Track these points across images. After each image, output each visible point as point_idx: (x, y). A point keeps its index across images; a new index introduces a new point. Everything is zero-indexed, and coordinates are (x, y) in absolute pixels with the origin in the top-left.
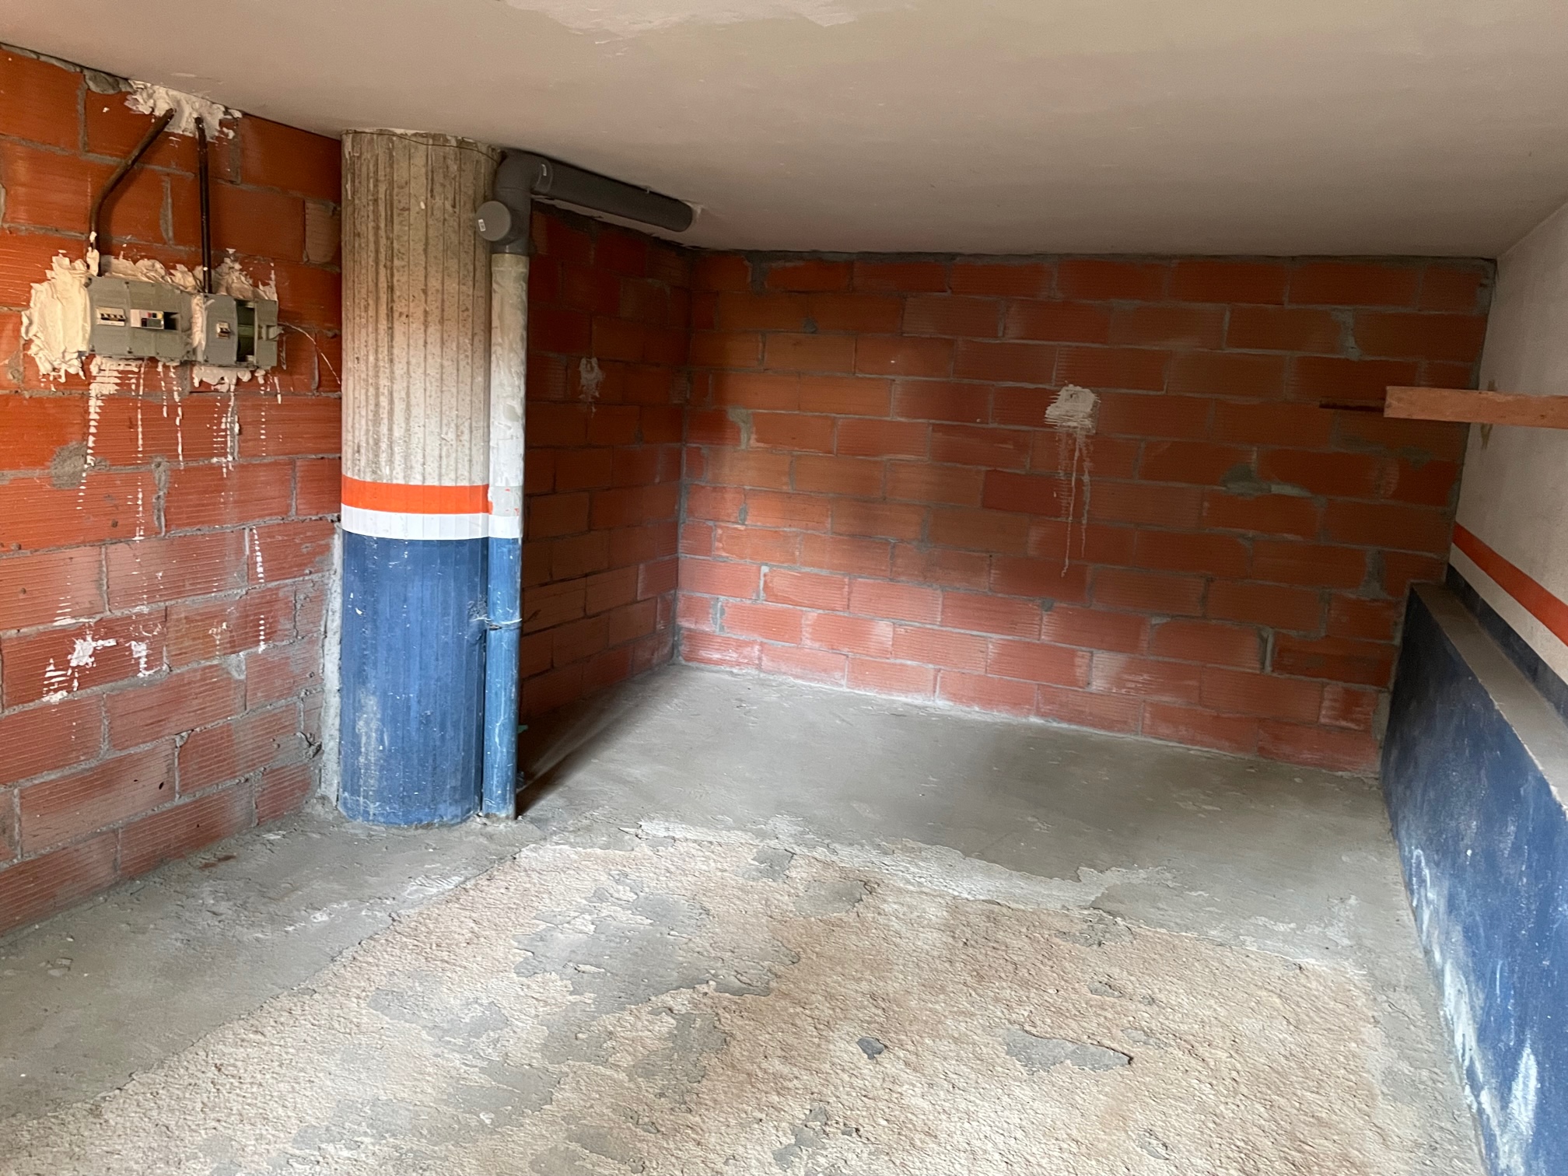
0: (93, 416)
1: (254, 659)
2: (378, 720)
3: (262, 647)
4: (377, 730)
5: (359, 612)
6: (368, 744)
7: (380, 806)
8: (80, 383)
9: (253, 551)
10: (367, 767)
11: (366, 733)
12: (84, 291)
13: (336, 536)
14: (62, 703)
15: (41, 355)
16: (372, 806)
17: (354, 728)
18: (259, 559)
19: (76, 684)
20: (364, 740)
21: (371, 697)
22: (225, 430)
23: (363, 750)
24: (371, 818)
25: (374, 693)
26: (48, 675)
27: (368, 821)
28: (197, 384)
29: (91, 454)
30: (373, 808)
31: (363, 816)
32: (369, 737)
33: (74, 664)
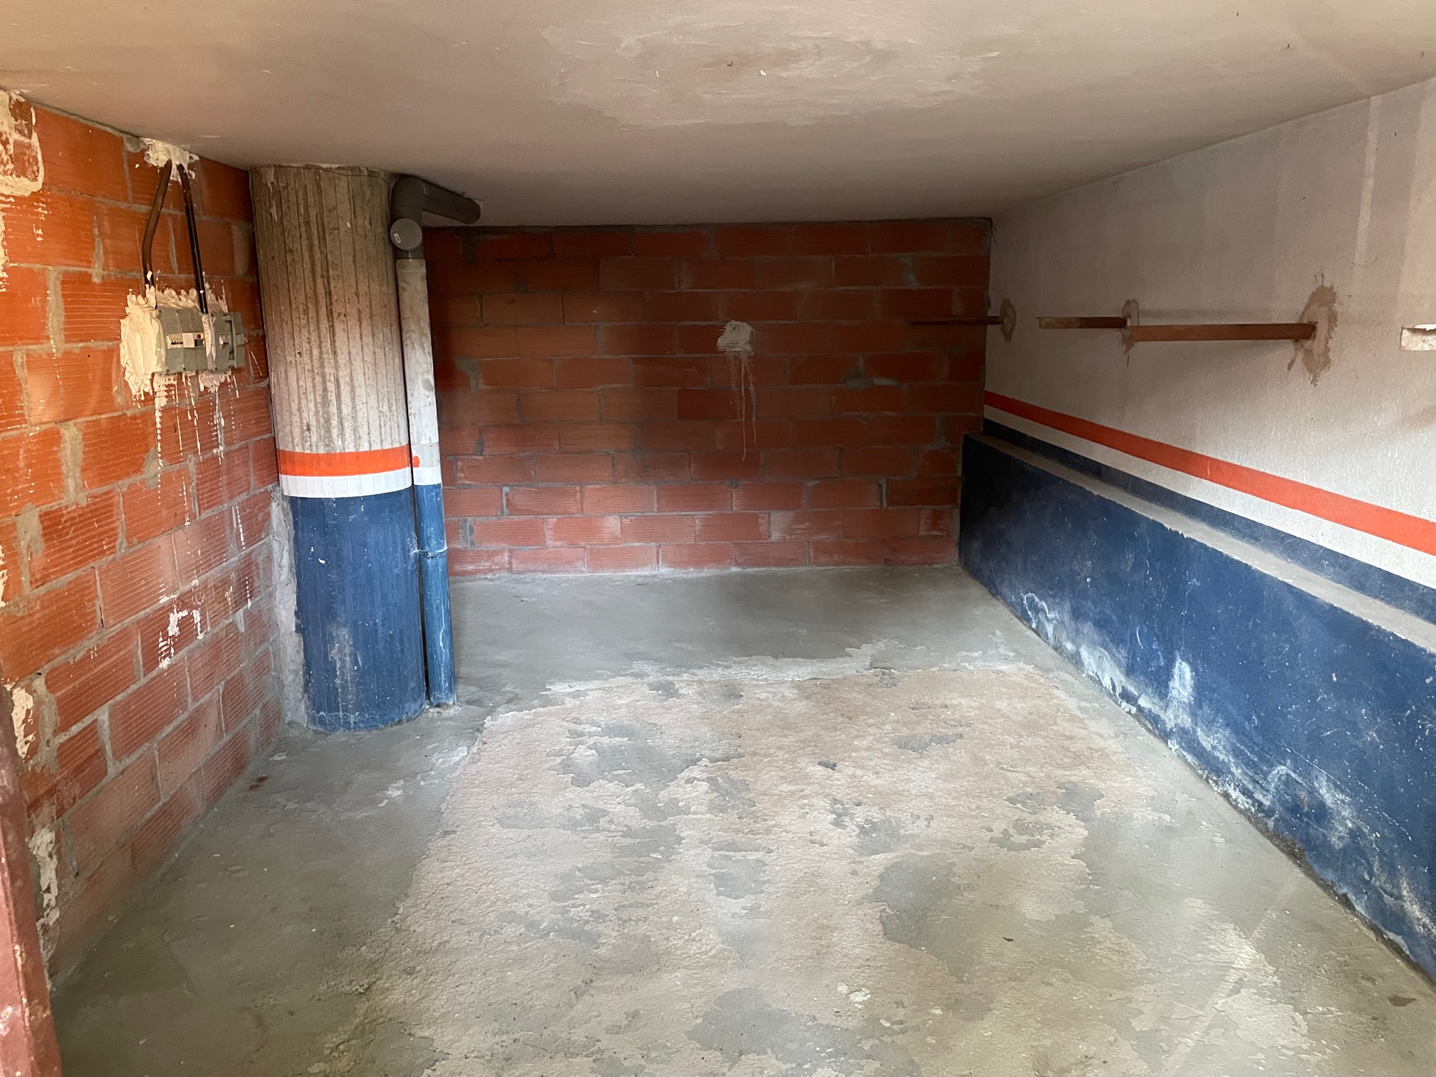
0: (159, 426)
1: (247, 613)
2: (350, 646)
3: (250, 604)
4: (350, 655)
5: (323, 562)
6: (343, 667)
7: (359, 715)
8: (149, 398)
9: (238, 524)
10: (344, 686)
11: (340, 659)
14: (170, 667)
15: (131, 379)
16: (352, 716)
17: (326, 657)
18: (241, 531)
19: (172, 651)
20: (338, 665)
21: (342, 629)
22: (216, 425)
23: (338, 673)
25: (344, 625)
26: (161, 645)
27: (349, 729)
28: (202, 389)
29: (161, 458)
30: (352, 719)
32: (343, 662)
33: (170, 634)
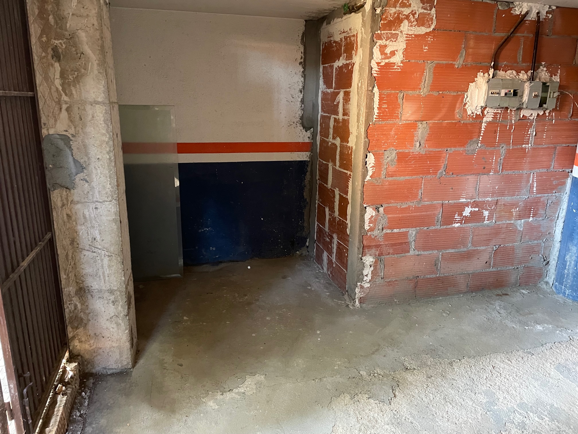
0: (483, 129)
1: (527, 223)
2: (576, 257)
3: (531, 219)
4: (574, 261)
5: (575, 211)
6: (569, 265)
7: (571, 292)
8: (480, 117)
9: (533, 182)
10: (568, 275)
11: (570, 261)
12: (486, 85)
13: (569, 178)
14: (458, 227)
15: (469, 108)
16: (567, 291)
17: (564, 257)
18: (535, 185)
19: (463, 222)
20: (568, 264)
21: (574, 247)
22: (530, 134)
23: (567, 267)
24: (566, 295)
25: (576, 246)
26: (456, 217)
27: (565, 296)
28: (521, 117)
29: (480, 143)
30: (567, 292)
31: (562, 293)
32: (570, 263)
33: (464, 215)
